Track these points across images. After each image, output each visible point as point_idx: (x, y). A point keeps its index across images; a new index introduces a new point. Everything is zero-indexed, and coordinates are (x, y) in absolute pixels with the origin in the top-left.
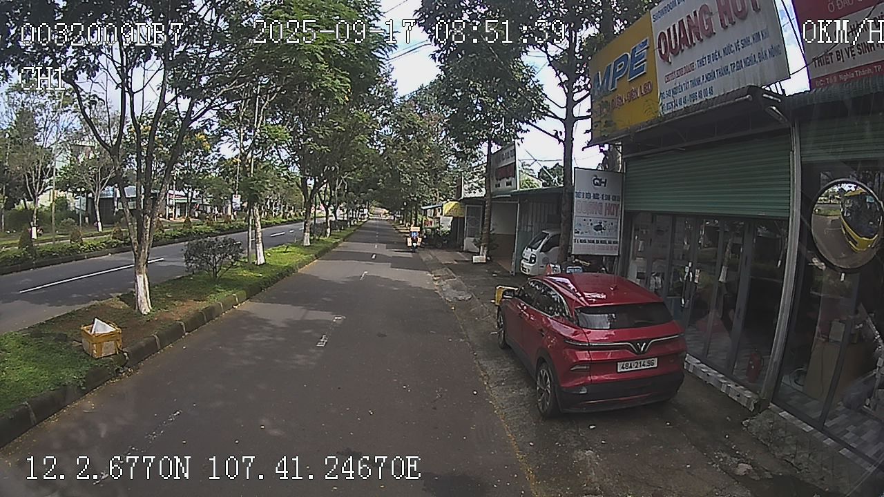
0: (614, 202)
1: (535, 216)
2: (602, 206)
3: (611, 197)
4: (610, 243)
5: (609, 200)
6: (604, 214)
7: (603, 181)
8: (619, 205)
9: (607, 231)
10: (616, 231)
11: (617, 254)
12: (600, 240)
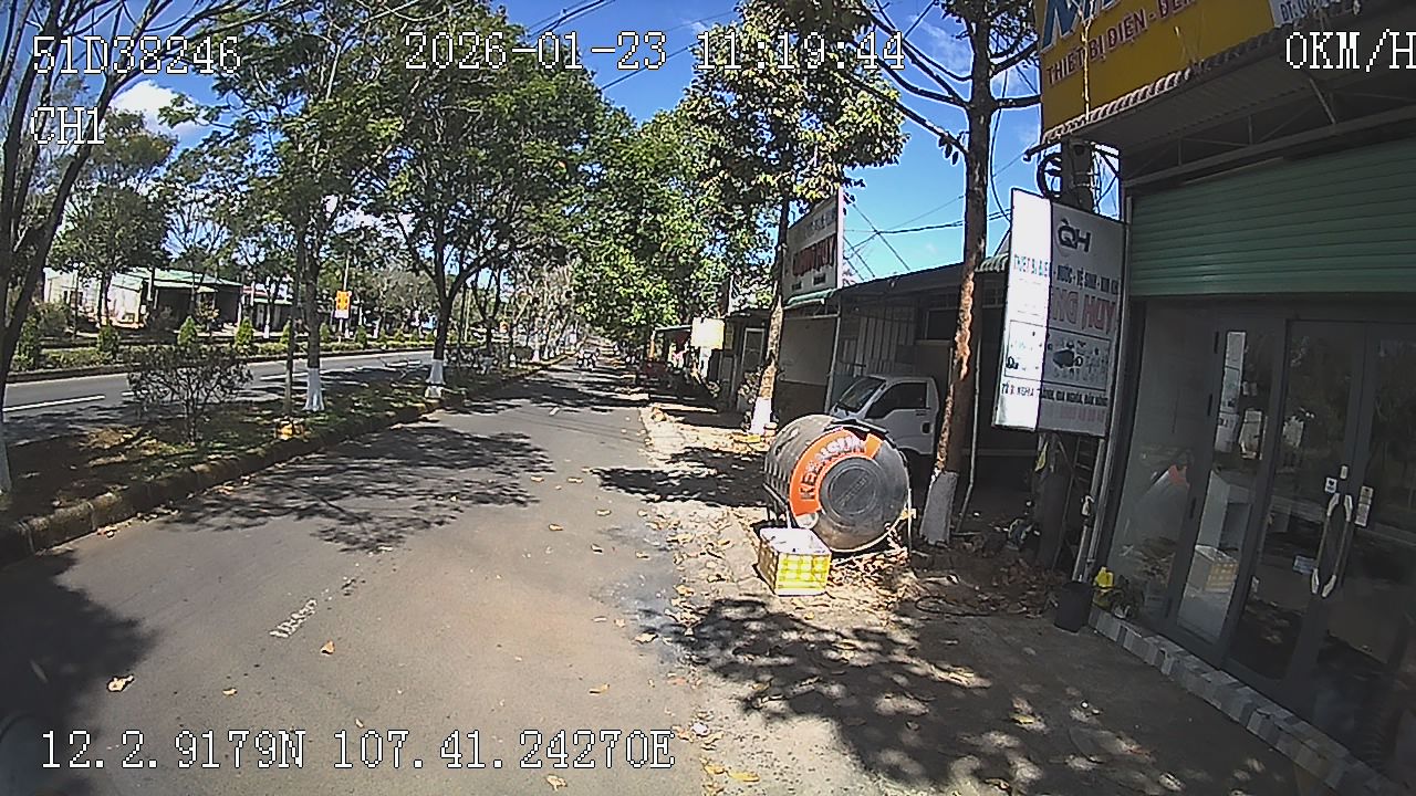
0: (1104, 295)
1: (869, 347)
2: (1076, 301)
3: (1099, 280)
4: (1089, 401)
5: (1094, 288)
6: (1079, 322)
7: (1085, 237)
8: (1114, 303)
9: (1084, 369)
10: (1105, 371)
11: (1103, 435)
12: (1066, 390)
